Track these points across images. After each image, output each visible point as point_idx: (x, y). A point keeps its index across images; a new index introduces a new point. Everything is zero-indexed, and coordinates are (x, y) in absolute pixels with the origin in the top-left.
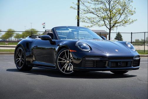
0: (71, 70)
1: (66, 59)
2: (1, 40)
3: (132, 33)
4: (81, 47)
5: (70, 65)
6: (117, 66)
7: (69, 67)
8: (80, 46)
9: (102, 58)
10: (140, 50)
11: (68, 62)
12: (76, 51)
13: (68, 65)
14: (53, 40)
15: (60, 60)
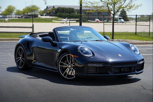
0: (73, 74)
1: (68, 63)
2: (1, 16)
3: (136, 15)
4: (84, 52)
5: (72, 69)
6: (120, 72)
7: (70, 72)
8: (82, 51)
9: (105, 64)
10: (145, 32)
11: (70, 66)
12: (78, 57)
13: (70, 70)
14: (54, 42)
15: (61, 64)
